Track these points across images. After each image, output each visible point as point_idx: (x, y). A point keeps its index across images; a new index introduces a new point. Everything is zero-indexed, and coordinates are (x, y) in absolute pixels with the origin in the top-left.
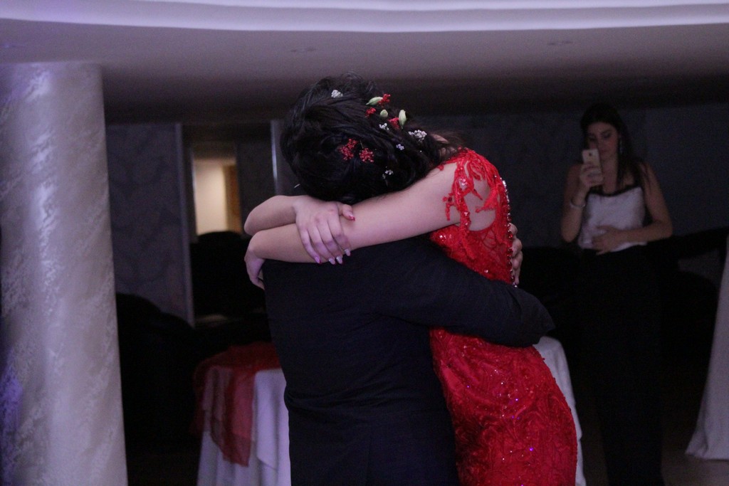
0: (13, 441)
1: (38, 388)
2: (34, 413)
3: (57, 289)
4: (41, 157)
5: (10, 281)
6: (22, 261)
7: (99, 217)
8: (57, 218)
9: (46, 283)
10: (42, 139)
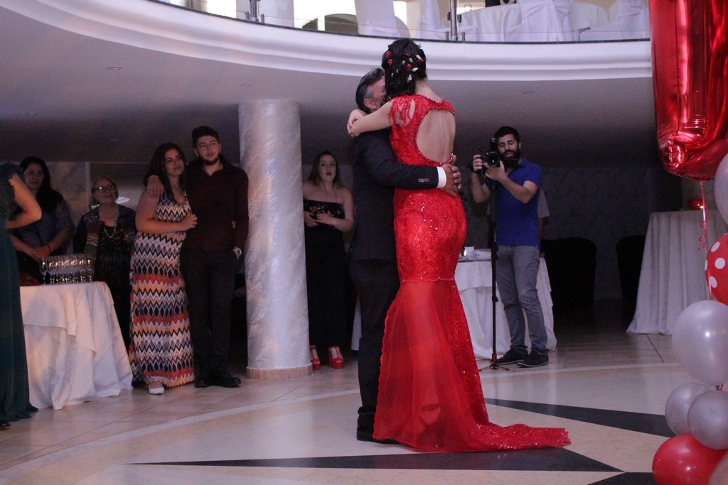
0: (252, 282)
1: (264, 256)
2: (262, 268)
3: (274, 208)
4: (268, 144)
5: (252, 204)
6: (257, 195)
7: (295, 175)
8: (274, 174)
9: (269, 205)
10: (269, 135)
